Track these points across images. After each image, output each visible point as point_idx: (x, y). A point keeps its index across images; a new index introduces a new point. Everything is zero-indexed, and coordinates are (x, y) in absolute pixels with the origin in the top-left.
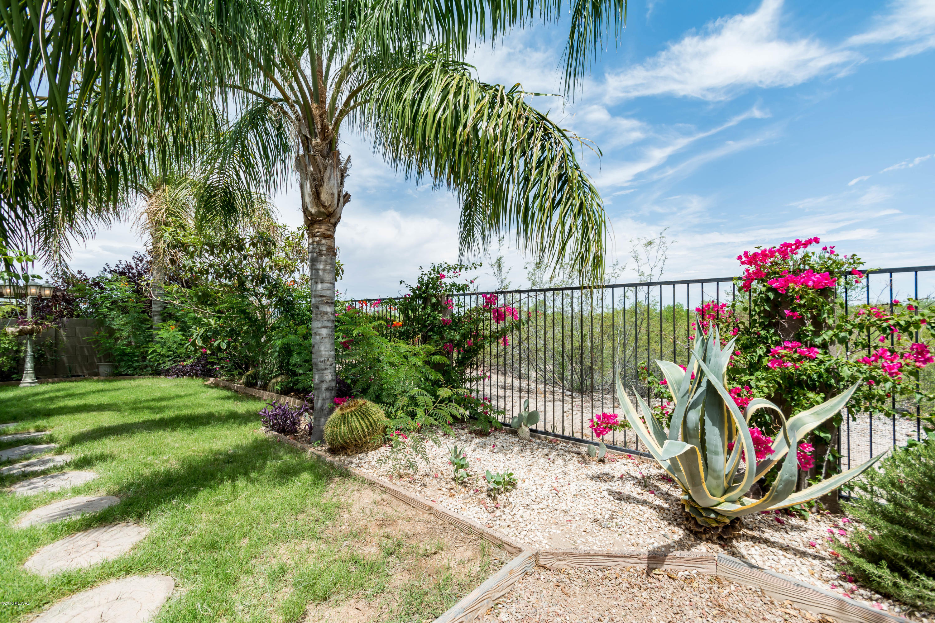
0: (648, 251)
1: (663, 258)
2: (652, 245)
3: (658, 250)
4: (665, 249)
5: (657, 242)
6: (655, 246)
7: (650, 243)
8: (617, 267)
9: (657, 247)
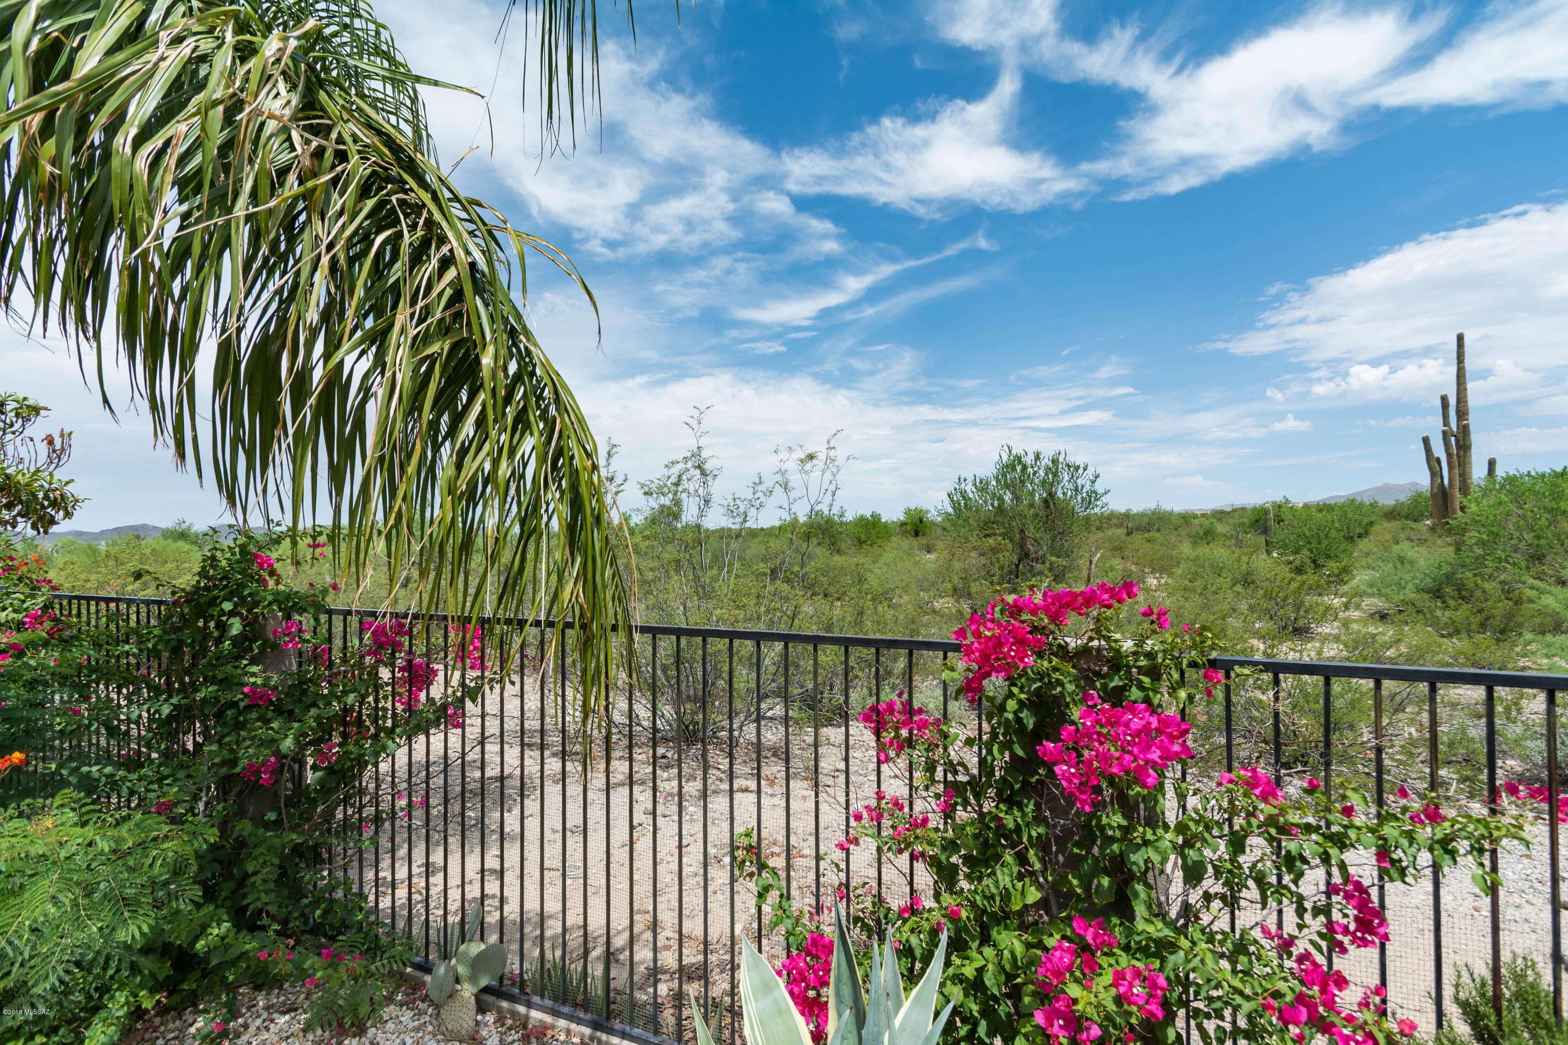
0: (806, 472)
1: (833, 487)
2: (815, 462)
3: (823, 472)
4: (835, 470)
5: (822, 456)
6: (819, 462)
7: (811, 457)
8: (760, 488)
9: (822, 466)
